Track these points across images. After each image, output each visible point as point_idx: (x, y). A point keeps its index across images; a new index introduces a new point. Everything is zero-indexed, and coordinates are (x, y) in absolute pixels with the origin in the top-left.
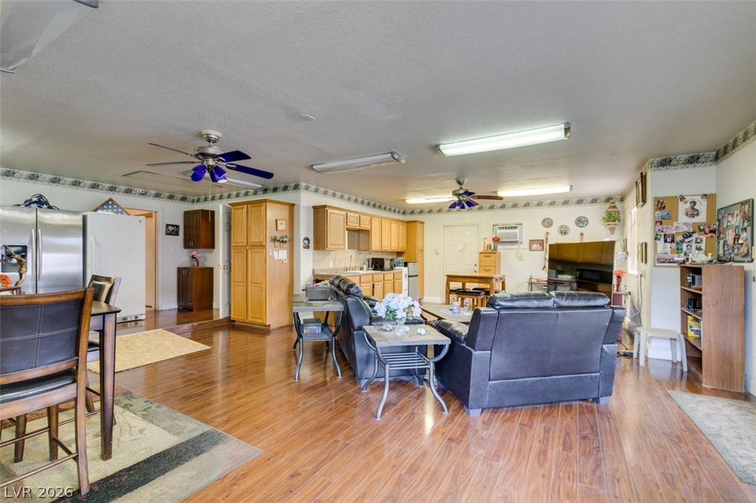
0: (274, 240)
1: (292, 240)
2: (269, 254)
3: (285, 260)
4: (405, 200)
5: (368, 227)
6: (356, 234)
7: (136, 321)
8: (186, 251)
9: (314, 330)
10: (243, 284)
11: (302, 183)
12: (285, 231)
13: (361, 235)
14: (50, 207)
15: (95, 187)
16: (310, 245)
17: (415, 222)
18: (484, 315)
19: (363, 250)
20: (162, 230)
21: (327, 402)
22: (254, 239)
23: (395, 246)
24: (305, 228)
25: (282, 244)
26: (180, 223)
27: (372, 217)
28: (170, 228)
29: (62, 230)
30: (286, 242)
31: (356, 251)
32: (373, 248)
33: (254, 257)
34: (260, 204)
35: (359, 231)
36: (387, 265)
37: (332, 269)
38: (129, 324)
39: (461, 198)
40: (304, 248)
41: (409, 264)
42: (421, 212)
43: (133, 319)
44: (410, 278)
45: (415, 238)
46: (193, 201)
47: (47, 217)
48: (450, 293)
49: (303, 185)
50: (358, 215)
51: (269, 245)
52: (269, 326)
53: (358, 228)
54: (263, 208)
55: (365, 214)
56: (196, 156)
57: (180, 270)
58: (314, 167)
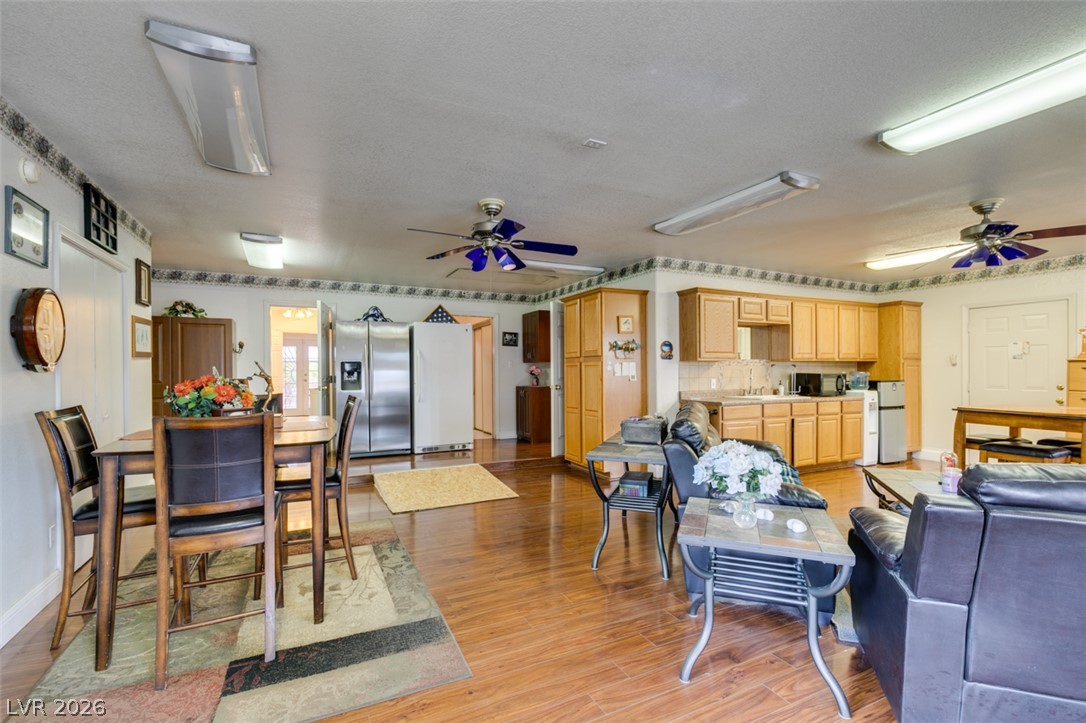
0: (614, 347)
1: (644, 347)
2: (607, 368)
3: (633, 377)
4: (865, 264)
5: (786, 320)
6: (765, 333)
7: (464, 450)
8: (525, 365)
9: (636, 491)
10: (576, 411)
11: (657, 258)
12: (632, 333)
13: (774, 334)
14: (385, 320)
15: (428, 293)
16: (673, 353)
17: (898, 303)
18: (935, 513)
19: (778, 360)
20: (499, 339)
21: (617, 619)
22: (588, 347)
23: (849, 351)
24: (665, 326)
25: (627, 353)
26: (519, 330)
27: (793, 301)
28: (507, 337)
29: (389, 344)
30: (633, 350)
31: (763, 361)
32: (797, 356)
33: (589, 372)
34: (593, 296)
35: (770, 327)
36: (828, 385)
37: (714, 393)
38: (456, 454)
39: (987, 243)
40: (663, 358)
41: (881, 386)
42: (914, 284)
43: (461, 448)
44: (882, 411)
45: (898, 335)
46: (534, 301)
47: (379, 330)
48: (964, 447)
49: (660, 259)
50: (763, 301)
51: (608, 354)
52: (608, 474)
53: (765, 321)
54: (598, 301)
55: (777, 297)
56: (473, 238)
57: (518, 389)
58: (657, 227)
